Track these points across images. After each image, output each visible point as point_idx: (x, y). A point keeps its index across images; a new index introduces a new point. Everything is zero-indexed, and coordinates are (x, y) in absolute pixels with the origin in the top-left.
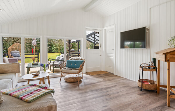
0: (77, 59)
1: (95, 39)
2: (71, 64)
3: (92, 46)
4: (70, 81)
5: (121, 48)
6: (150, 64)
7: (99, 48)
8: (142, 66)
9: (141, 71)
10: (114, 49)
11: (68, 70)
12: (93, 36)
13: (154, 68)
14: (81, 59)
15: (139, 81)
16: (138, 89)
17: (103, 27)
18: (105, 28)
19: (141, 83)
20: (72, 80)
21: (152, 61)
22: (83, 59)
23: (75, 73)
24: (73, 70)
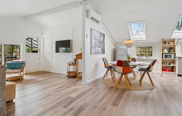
0: (18, 62)
1: (32, 43)
2: (12, 66)
3: (28, 50)
4: (12, 80)
5: (56, 52)
6: (73, 62)
7: (37, 52)
8: (69, 63)
9: (69, 66)
10: (51, 53)
11: (10, 71)
12: (30, 40)
13: (75, 64)
14: (22, 61)
15: (67, 72)
16: (66, 77)
17: (42, 35)
18: (43, 36)
19: (68, 74)
20: (14, 79)
21: (74, 60)
22: (24, 61)
23: (17, 73)
24: (15, 71)
